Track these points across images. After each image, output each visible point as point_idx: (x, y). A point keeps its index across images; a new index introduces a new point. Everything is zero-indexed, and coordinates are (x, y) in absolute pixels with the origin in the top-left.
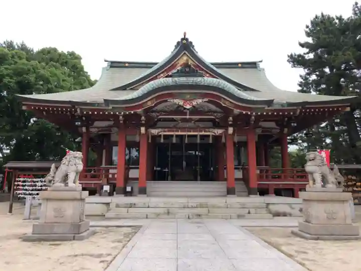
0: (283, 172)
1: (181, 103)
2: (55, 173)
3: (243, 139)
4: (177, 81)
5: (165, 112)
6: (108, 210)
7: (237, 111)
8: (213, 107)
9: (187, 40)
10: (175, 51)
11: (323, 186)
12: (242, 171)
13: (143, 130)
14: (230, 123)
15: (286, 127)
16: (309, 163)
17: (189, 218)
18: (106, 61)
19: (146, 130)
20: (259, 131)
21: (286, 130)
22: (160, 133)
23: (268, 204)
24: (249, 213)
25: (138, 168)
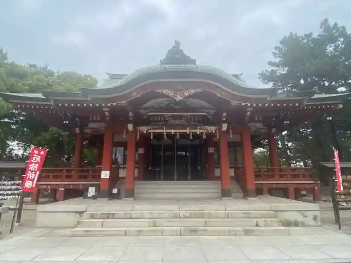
0: (273, 171)
1: (171, 94)
5: (155, 108)
7: (234, 103)
8: (205, 104)
12: (234, 170)
13: (130, 127)
18: (108, 74)
19: (134, 127)
21: (274, 130)
22: (149, 131)
23: (276, 212)
24: (257, 225)
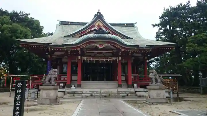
1: (98, 46)
2: (45, 78)
3: (126, 62)
4: (96, 36)
6: (64, 94)
7: (123, 50)
8: (112, 47)
9: (100, 13)
10: (94, 19)
11: (156, 83)
12: (125, 77)
13: (79, 57)
14: (120, 55)
15: (146, 56)
16: (151, 74)
17: (101, 97)
18: (58, 21)
19: (81, 58)
20: (133, 58)
21: (146, 58)
22: (88, 59)
23: (136, 92)
24: (127, 95)
25: (77, 75)
